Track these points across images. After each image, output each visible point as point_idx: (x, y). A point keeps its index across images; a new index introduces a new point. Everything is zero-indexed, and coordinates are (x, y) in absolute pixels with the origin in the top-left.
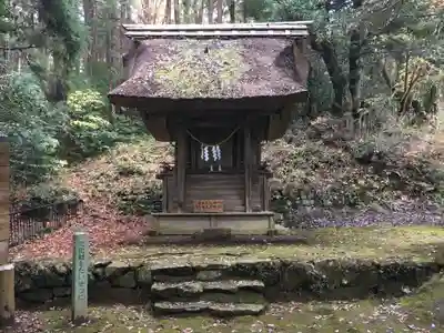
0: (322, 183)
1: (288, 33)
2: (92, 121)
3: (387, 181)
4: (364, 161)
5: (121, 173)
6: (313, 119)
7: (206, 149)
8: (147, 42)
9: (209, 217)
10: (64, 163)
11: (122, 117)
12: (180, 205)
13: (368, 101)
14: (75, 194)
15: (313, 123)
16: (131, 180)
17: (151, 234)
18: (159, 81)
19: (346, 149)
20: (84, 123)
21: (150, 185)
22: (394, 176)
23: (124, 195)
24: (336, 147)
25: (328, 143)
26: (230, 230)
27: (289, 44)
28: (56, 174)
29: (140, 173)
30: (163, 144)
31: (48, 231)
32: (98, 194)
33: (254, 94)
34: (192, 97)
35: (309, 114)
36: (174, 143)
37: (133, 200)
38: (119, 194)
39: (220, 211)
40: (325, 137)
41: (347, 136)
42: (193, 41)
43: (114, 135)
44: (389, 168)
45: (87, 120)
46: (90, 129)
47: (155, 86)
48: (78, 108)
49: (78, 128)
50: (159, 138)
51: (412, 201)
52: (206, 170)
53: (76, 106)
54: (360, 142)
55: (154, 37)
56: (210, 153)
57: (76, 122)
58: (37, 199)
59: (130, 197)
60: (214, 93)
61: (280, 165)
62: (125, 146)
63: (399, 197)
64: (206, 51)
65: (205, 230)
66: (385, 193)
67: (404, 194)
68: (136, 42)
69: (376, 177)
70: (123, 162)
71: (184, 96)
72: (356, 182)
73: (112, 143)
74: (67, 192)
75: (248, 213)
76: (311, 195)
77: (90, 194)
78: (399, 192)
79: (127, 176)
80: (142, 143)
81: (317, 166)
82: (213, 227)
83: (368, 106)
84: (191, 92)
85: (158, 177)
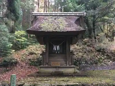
0: (87, 57)
1: (78, 15)
2: (22, 39)
3: (106, 57)
4: (99, 51)
5: (30, 54)
6: (84, 39)
7: (55, 47)
8: (38, 17)
9: (56, 67)
10: (14, 51)
11: (31, 38)
12: (47, 64)
13: (99, 34)
14: (16, 60)
15: (84, 40)
16: (33, 56)
17: (38, 73)
18: (42, 27)
19: (93, 48)
20: (20, 40)
21: (38, 57)
22: (107, 55)
23: (30, 60)
24: (91, 47)
25: (88, 46)
26: (63, 72)
27: (78, 18)
28: (11, 54)
29: (35, 54)
30: (42, 46)
31: (8, 71)
32: (23, 60)
33: (70, 30)
34: (51, 31)
35: (83, 38)
36: (45, 45)
37: (33, 62)
38: (29, 60)
39: (59, 66)
40: (87, 44)
41: (93, 44)
42: (51, 17)
43: (28, 43)
44: (106, 53)
45: (21, 39)
46: (22, 42)
47: (40, 28)
48: (19, 36)
49: (19, 41)
50: (41, 44)
51: (113, 63)
52: (55, 53)
53: (18, 35)
54: (97, 45)
55: (40, 15)
56: (56, 48)
57: (18, 39)
58: (5, 61)
59: (32, 61)
60: (58, 30)
61: (75, 52)
62: (31, 46)
63: (109, 61)
64: (55, 19)
65: (55, 72)
66: (105, 60)
67: (111, 60)
68: (35, 17)
69: (103, 55)
70: (31, 51)
71: (49, 31)
72: (97, 57)
73: (28, 45)
74: (14, 59)
75: (68, 66)
76: (84, 60)
77: (21, 60)
78: (109, 60)
79: (32, 54)
80: (36, 45)
81: (85, 52)
82: (57, 71)
83: (99, 36)
84: (51, 30)
85: (41, 55)
